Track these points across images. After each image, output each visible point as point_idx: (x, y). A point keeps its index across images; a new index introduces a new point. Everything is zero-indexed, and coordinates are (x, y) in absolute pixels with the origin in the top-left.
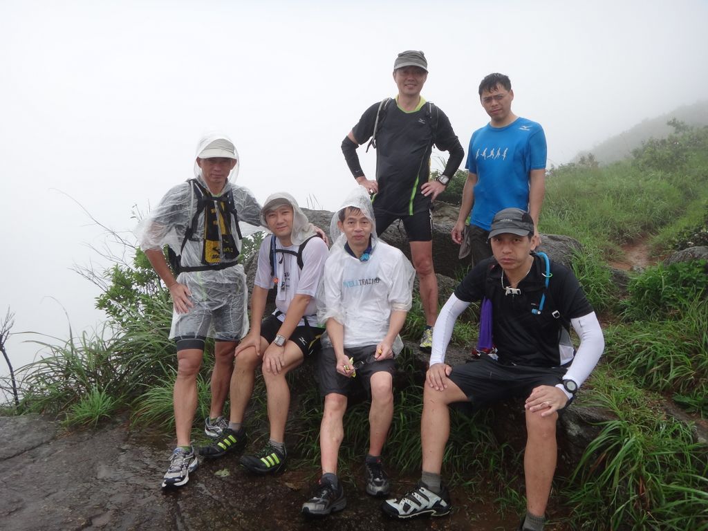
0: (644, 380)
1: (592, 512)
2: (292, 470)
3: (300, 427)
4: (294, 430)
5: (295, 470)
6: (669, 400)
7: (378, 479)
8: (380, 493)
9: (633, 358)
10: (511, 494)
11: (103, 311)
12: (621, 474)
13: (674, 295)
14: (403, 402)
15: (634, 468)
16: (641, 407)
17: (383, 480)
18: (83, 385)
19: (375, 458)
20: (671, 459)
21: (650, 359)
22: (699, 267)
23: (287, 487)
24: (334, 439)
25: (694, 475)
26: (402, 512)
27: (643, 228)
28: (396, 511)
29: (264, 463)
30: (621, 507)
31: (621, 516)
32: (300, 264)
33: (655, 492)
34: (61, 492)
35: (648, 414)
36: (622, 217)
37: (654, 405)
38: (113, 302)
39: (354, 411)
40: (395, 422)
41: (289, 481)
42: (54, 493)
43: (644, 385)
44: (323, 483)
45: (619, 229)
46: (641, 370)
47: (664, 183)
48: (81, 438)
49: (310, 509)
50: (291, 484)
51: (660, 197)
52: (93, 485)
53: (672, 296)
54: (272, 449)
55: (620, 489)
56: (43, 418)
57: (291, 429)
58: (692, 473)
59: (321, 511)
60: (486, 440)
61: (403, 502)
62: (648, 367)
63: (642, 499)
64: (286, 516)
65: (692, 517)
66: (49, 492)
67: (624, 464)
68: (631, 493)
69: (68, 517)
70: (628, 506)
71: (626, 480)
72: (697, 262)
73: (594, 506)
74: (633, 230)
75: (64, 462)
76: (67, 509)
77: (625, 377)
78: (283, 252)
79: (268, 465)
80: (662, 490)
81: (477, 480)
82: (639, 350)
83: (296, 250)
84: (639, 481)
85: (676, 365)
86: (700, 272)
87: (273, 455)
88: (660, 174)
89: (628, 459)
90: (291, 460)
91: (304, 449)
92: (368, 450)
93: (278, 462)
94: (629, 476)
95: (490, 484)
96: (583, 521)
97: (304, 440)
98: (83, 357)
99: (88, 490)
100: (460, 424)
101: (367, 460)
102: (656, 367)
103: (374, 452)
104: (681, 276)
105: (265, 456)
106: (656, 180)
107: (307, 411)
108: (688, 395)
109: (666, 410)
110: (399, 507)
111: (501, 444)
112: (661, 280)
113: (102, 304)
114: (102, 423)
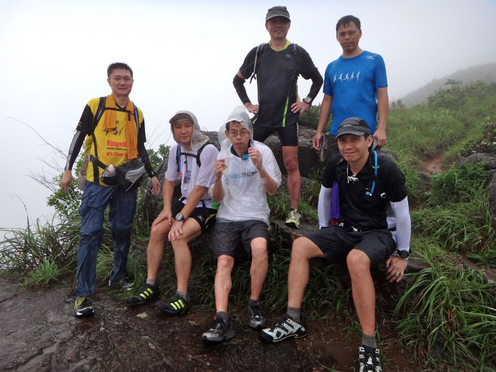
0: (446, 244)
1: (414, 334)
2: (194, 313)
3: (199, 282)
4: (194, 285)
5: (195, 313)
6: (464, 257)
7: (257, 316)
8: (259, 326)
9: (437, 229)
10: (355, 324)
11: (53, 207)
12: (434, 306)
13: (465, 186)
14: (274, 261)
15: (444, 302)
16: (445, 262)
17: (261, 317)
18: (38, 257)
19: (255, 302)
20: (469, 295)
21: (450, 229)
22: (481, 167)
23: (190, 324)
24: (225, 288)
25: (486, 307)
26: (275, 338)
27: (437, 148)
28: (271, 338)
29: (173, 307)
30: (436, 329)
31: (436, 335)
32: (199, 163)
33: (459, 319)
34: (19, 331)
35: (451, 266)
36: (423, 141)
37: (454, 260)
38: (60, 201)
39: (238, 270)
40: (269, 276)
41: (192, 320)
42: (14, 332)
43: (446, 247)
44: (217, 319)
45: (421, 148)
46: (444, 237)
47: (451, 117)
48: (36, 295)
49: (208, 337)
50: (194, 322)
51: (448, 126)
52: (43, 326)
53: (463, 187)
54: (179, 297)
55: (434, 317)
56: (7, 282)
57: (192, 283)
58: (485, 305)
59: (216, 338)
60: (335, 286)
61: (276, 331)
62: (449, 235)
63: (450, 324)
64: (190, 344)
65: (487, 335)
66: (10, 331)
67: (436, 299)
68: (442, 319)
69: (24, 348)
70: (440, 329)
71: (438, 310)
72: (479, 163)
73: (415, 330)
74: (431, 149)
75: (22, 311)
76: (23, 343)
77: (433, 242)
78: (186, 155)
79: (176, 309)
80: (464, 317)
81: (330, 316)
82: (442, 223)
83: (196, 154)
84: (448, 311)
85: (468, 232)
86: (482, 170)
87: (180, 301)
88: (447, 111)
89: (439, 296)
90: (193, 306)
91: (203, 298)
92: (250, 297)
93: (183, 306)
94: (440, 307)
95: (338, 319)
96: (408, 341)
97: (202, 291)
98: (37, 239)
99: (40, 329)
100: (316, 276)
101: (249, 303)
102: (454, 235)
103: (254, 297)
104: (469, 172)
105: (173, 302)
106: (445, 115)
107: (204, 270)
108: (477, 253)
109: (463, 263)
110: (273, 334)
111: (346, 290)
112: (455, 176)
113: (52, 202)
114: (52, 284)
